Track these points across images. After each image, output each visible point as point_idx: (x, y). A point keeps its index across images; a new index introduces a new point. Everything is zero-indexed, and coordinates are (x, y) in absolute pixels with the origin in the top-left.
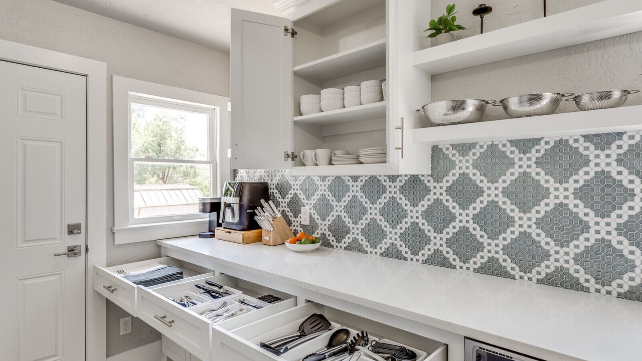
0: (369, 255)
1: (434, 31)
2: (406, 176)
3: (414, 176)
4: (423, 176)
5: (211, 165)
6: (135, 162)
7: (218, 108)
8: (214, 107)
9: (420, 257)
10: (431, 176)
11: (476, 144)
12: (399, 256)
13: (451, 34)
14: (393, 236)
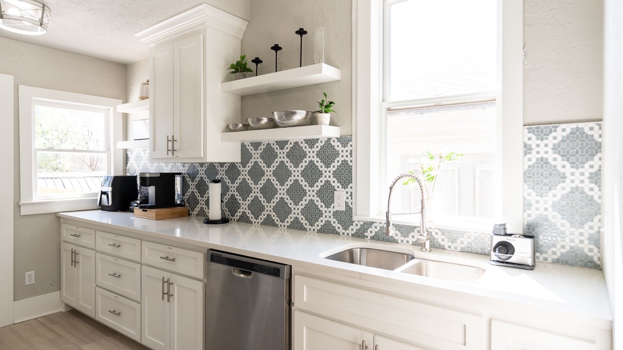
1: (234, 70)
2: (229, 163)
3: (232, 163)
4: (237, 163)
5: (106, 154)
6: (38, 152)
7: (111, 109)
8: (109, 108)
10: (241, 163)
11: (261, 143)
13: (244, 74)
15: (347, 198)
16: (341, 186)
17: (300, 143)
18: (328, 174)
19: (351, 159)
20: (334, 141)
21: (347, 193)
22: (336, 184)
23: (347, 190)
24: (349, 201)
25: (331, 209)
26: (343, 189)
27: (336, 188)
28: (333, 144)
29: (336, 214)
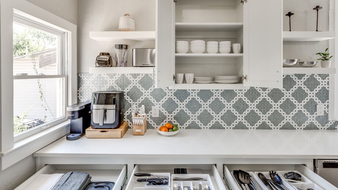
0: (203, 130)
9: (232, 126)
12: (221, 127)
14: (217, 118)
15: (325, 108)
16: (321, 102)
17: (291, 76)
18: (312, 95)
19: (328, 86)
20: (316, 76)
21: (325, 105)
22: (318, 101)
23: (325, 104)
24: (326, 110)
25: (315, 115)
26: (322, 103)
27: (317, 103)
28: (316, 77)
29: (318, 118)
